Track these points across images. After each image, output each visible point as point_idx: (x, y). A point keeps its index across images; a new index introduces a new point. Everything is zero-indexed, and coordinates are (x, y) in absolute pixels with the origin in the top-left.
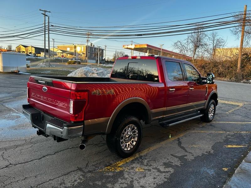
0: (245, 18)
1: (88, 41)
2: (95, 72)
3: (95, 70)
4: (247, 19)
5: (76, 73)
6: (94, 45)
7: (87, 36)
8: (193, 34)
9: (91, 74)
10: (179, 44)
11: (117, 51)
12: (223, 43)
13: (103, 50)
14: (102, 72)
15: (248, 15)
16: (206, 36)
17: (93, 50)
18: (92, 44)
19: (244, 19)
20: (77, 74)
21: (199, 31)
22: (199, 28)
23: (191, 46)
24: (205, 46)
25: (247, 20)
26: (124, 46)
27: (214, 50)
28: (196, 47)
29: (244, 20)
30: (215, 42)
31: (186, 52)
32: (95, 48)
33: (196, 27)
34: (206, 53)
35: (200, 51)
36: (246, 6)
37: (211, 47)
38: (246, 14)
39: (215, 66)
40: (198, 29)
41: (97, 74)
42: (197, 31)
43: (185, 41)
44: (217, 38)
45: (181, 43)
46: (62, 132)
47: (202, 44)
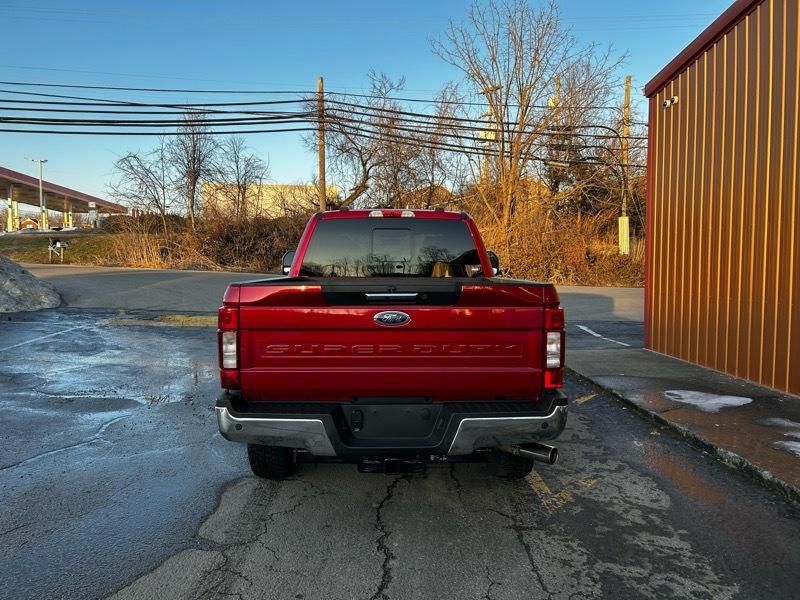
0: (323, 111)
4: (331, 112)
8: (183, 137)
10: (134, 163)
12: (261, 172)
15: (330, 104)
16: (217, 146)
19: (322, 114)
21: (197, 129)
22: (195, 123)
23: (175, 173)
24: (219, 176)
25: (328, 116)
27: (243, 188)
28: (194, 175)
29: (320, 116)
30: (242, 165)
31: (159, 190)
33: (187, 117)
34: (221, 196)
36: (322, 79)
37: (233, 179)
38: (322, 101)
39: (261, 234)
43: (154, 155)
44: (244, 154)
45: (139, 161)
46: (545, 424)
47: (209, 170)
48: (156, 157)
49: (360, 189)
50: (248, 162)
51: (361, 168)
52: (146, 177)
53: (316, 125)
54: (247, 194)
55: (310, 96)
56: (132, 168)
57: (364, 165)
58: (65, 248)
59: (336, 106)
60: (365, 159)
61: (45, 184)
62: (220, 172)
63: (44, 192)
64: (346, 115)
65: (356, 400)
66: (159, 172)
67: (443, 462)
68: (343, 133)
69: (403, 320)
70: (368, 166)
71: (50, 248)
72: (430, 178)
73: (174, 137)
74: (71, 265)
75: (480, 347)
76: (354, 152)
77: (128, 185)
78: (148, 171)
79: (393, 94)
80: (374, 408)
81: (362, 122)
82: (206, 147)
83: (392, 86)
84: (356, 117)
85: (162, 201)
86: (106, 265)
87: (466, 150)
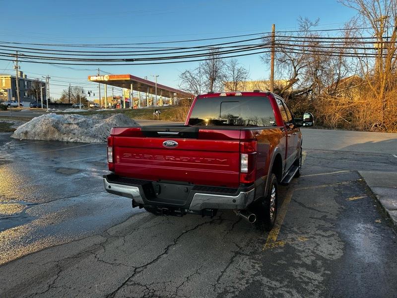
1: (17, 68)
2: (71, 121)
3: (71, 118)
4: (277, 42)
5: (34, 126)
6: (26, 76)
7: (15, 59)
8: (208, 61)
9: (65, 125)
10: (188, 75)
11: (71, 85)
12: (245, 75)
13: (44, 84)
14: (85, 121)
15: (278, 38)
16: (224, 64)
17: (26, 84)
18: (22, 73)
19: (273, 43)
20: (38, 126)
21: (215, 57)
22: (214, 53)
23: (205, 78)
24: (224, 78)
25: (276, 44)
26: (89, 78)
27: (236, 84)
28: (213, 79)
29: (272, 45)
30: (236, 72)
31: (198, 87)
32: (29, 81)
33: (211, 51)
34: (225, 88)
35: (217, 85)
36: (274, 25)
37: (231, 79)
38: (274, 36)
40: (212, 54)
41: (78, 124)
42: (212, 57)
43: (197, 70)
44: (237, 67)
45: (190, 74)
46: (234, 201)
47: (220, 76)
48: (197, 71)
49: (293, 81)
50: (239, 71)
51: (293, 70)
52: (193, 81)
53: (270, 49)
54: (238, 87)
55: (266, 35)
56: (186, 77)
57: (295, 68)
58: (160, 114)
59: (280, 38)
60: (295, 65)
61: (158, 85)
62: (225, 77)
63: (157, 88)
64: (286, 43)
65: (160, 180)
66: (198, 78)
67: (192, 213)
68: (283, 52)
69: (175, 145)
70: (297, 68)
71: (154, 114)
72: (338, 72)
73: (204, 61)
74: (161, 121)
75: (209, 159)
76: (289, 62)
77: (184, 85)
78: (194, 78)
79: (312, 28)
80: (165, 185)
81: (295, 45)
82: (219, 64)
83: (311, 24)
84: (291, 43)
85: (199, 92)
86: (174, 121)
87: (359, 55)
